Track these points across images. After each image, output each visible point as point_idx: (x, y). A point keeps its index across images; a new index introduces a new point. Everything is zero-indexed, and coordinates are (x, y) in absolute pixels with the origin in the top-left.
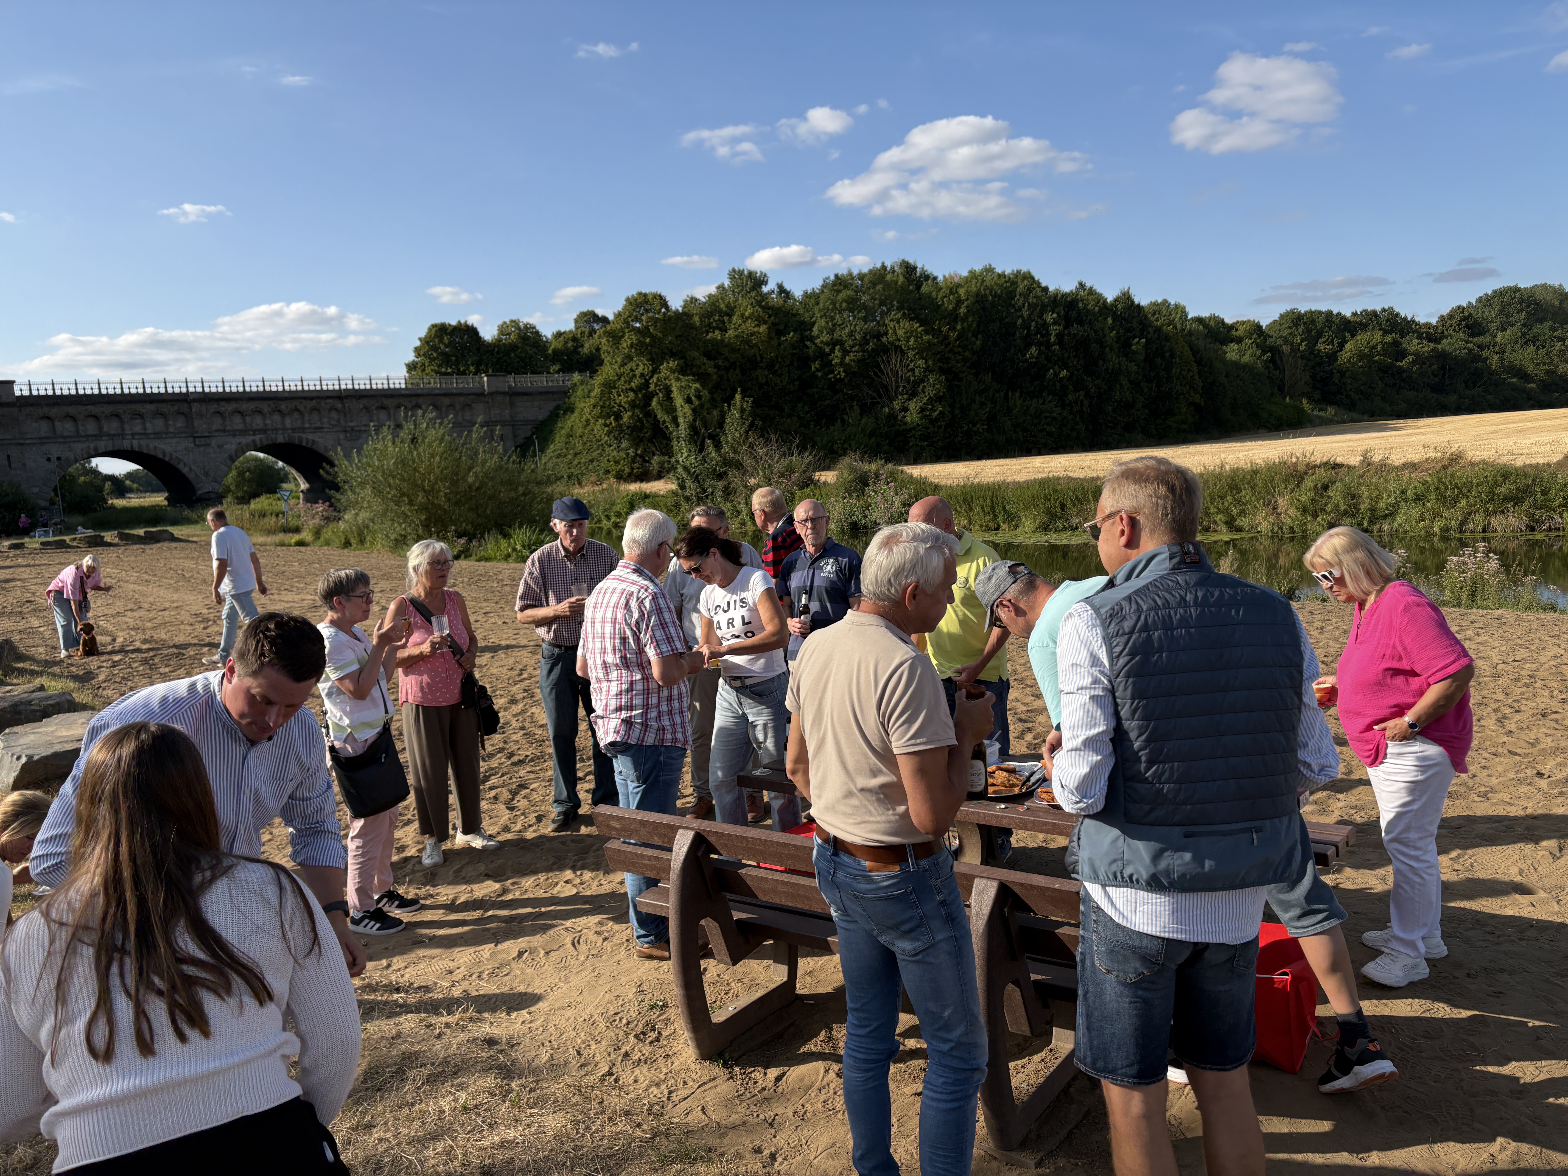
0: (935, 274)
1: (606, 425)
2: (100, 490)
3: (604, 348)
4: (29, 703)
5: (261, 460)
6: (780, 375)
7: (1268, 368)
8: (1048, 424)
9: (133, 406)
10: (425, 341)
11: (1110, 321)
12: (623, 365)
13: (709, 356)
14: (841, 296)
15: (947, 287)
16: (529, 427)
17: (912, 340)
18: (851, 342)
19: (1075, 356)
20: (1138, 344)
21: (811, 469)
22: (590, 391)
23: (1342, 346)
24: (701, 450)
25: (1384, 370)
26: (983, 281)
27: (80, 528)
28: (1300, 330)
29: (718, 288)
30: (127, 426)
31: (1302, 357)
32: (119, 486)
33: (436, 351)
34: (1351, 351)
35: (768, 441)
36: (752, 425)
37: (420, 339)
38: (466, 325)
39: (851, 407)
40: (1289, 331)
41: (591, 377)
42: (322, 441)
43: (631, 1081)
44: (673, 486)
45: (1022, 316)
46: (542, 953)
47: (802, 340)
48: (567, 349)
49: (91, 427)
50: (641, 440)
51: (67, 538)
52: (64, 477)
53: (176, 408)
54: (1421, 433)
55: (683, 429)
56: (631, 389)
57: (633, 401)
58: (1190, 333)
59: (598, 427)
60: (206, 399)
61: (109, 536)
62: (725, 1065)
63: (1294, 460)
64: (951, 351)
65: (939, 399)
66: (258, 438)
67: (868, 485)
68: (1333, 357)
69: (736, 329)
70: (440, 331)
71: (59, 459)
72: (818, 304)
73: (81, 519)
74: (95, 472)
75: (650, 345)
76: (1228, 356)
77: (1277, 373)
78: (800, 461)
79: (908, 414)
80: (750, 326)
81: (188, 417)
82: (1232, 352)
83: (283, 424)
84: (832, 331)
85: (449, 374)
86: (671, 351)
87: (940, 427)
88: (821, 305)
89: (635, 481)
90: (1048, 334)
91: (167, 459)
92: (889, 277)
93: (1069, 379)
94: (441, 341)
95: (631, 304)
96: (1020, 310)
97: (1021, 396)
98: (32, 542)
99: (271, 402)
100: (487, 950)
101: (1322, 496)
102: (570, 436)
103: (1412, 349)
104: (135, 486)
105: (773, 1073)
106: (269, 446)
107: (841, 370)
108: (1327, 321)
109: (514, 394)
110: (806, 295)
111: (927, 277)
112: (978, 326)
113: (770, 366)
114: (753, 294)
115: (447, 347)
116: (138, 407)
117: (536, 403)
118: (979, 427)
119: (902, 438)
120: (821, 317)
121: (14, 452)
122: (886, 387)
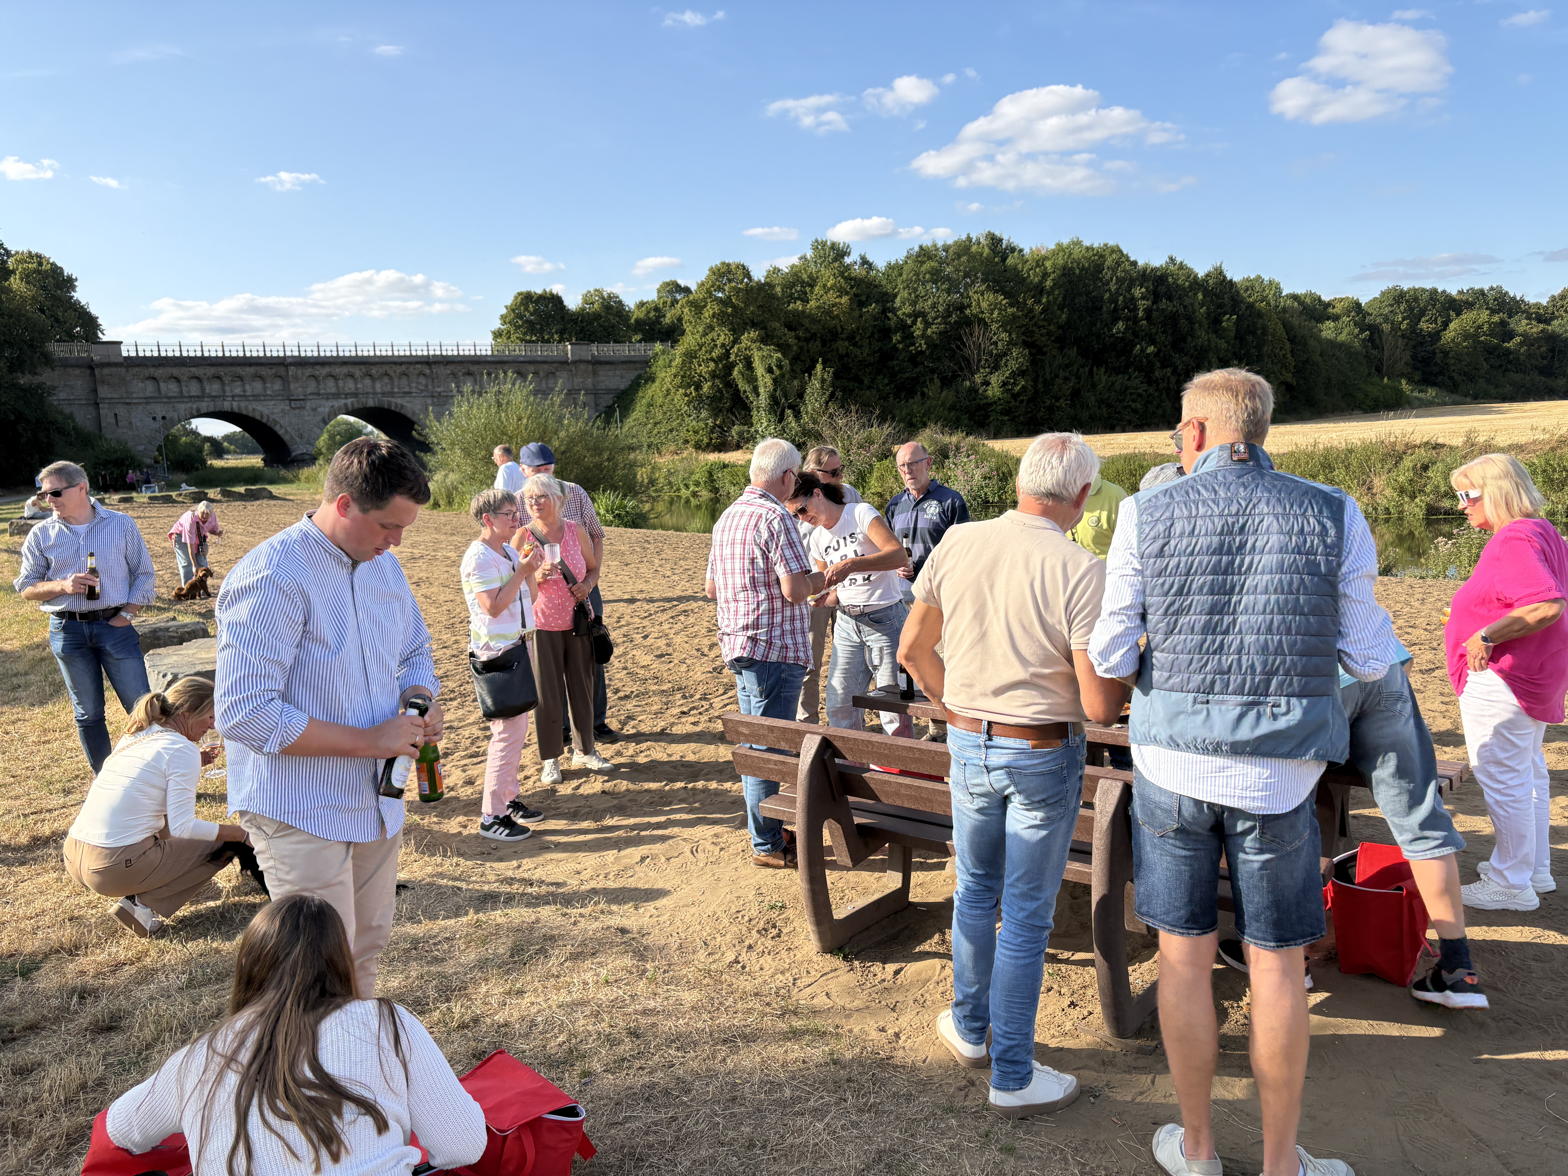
0: (1021, 247)
1: (686, 395)
2: (200, 450)
3: (686, 318)
4: (167, 629)
5: (350, 424)
6: (861, 347)
7: (1365, 347)
8: (1133, 401)
9: (233, 369)
10: (512, 309)
11: (1200, 296)
12: (705, 334)
13: (790, 326)
14: (924, 268)
15: (1033, 259)
16: (611, 396)
17: (996, 313)
18: (933, 314)
19: (1163, 332)
20: (1228, 321)
21: (890, 441)
22: (671, 361)
23: (1446, 325)
24: (781, 421)
25: (1490, 351)
26: (1070, 254)
27: (184, 485)
28: (1402, 308)
29: (801, 258)
30: (227, 388)
31: (1403, 336)
32: (218, 447)
33: (521, 319)
34: (1455, 330)
35: (848, 411)
36: (832, 395)
37: (506, 307)
38: (552, 295)
39: (932, 380)
40: (1390, 309)
41: (672, 347)
42: (410, 406)
43: (757, 968)
45: (1110, 290)
46: (663, 859)
47: (884, 311)
48: (649, 319)
49: (194, 389)
50: (721, 410)
51: (174, 494)
52: (167, 436)
53: (273, 371)
54: (1528, 417)
55: (763, 399)
56: (712, 359)
57: (714, 371)
58: (1284, 310)
59: (679, 397)
60: (302, 362)
61: (212, 493)
62: (845, 958)
63: (1392, 439)
64: (1035, 324)
65: (1022, 373)
66: (349, 401)
67: (947, 457)
68: (1436, 336)
69: (818, 300)
70: (527, 298)
71: (164, 418)
72: (901, 275)
73: (184, 477)
74: (195, 433)
75: (731, 315)
76: (1324, 334)
77: (1375, 352)
78: (880, 432)
79: (990, 388)
80: (832, 297)
81: (284, 379)
82: (1328, 330)
83: (374, 387)
84: (914, 303)
85: (533, 342)
86: (752, 321)
87: (1022, 401)
88: (904, 276)
89: (714, 451)
90: (1136, 309)
91: (264, 421)
92: (974, 248)
93: (1156, 355)
94: (526, 309)
95: (714, 273)
96: (1108, 283)
97: (1106, 372)
98: (141, 497)
99: (362, 367)
100: (611, 855)
101: (1421, 476)
102: (650, 405)
103: (1520, 329)
104: (232, 447)
105: (891, 967)
106: (359, 409)
107: (923, 342)
108: (1431, 299)
109: (597, 363)
110: (890, 267)
111: (1013, 250)
112: (1064, 299)
113: (851, 338)
114: (836, 264)
115: (532, 315)
116: (239, 370)
117: (618, 372)
118: (1062, 403)
119: (983, 412)
120: (904, 288)
121: (121, 411)
122: (968, 360)
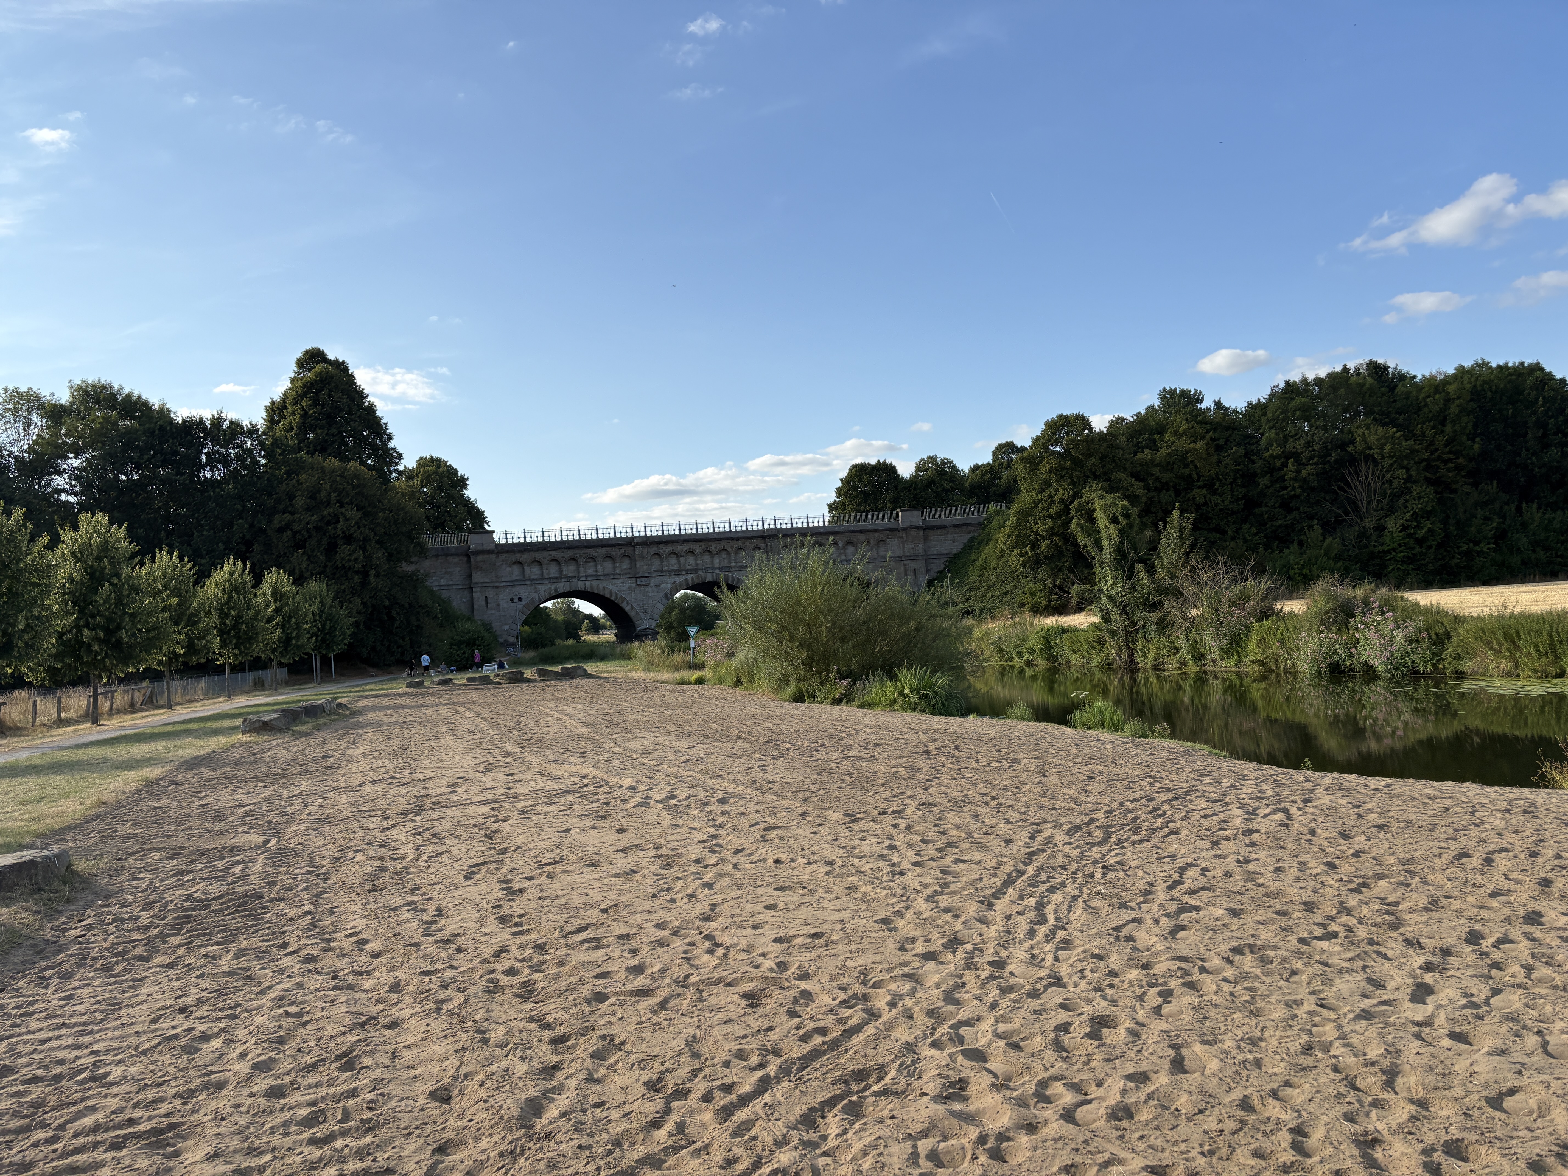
0: (1413, 373)
1: (1021, 555)
3: (1021, 476)
6: (1221, 495)
9: (587, 551)
10: (846, 482)
12: (1041, 491)
13: (1137, 476)
14: (1293, 404)
15: (1429, 386)
16: (942, 561)
17: (1388, 447)
18: (1307, 454)
21: (1271, 597)
22: (1005, 521)
24: (1130, 577)
26: (1476, 377)
29: (1147, 408)
30: (582, 569)
33: (855, 490)
35: (1214, 563)
36: (1193, 546)
37: (841, 480)
38: (885, 464)
39: (1310, 527)
41: (1007, 507)
44: (1096, 619)
45: (1535, 413)
47: (1247, 455)
48: (984, 481)
49: (553, 571)
50: (1060, 570)
53: (622, 551)
55: (1108, 553)
56: (1050, 517)
57: (1052, 528)
59: (1014, 559)
60: (648, 542)
61: (530, 672)
64: (1439, 458)
65: (1426, 514)
67: (1353, 616)
69: (1169, 447)
70: (860, 472)
72: (1265, 414)
75: (1071, 469)
78: (1256, 587)
79: (1386, 533)
80: (1184, 444)
81: (631, 558)
84: (1283, 444)
85: (866, 512)
86: (1094, 474)
88: (1270, 415)
89: (1053, 615)
92: (1353, 379)
94: (860, 481)
95: (1050, 427)
96: (1532, 405)
102: (983, 568)
106: (702, 584)
107: (1296, 485)
109: (928, 528)
110: (1251, 407)
111: (1402, 377)
113: (1209, 485)
114: (1188, 411)
115: (866, 486)
116: (592, 551)
117: (950, 536)
118: (1484, 547)
119: (1377, 561)
120: (1270, 428)
121: (491, 593)
122: (1354, 503)
